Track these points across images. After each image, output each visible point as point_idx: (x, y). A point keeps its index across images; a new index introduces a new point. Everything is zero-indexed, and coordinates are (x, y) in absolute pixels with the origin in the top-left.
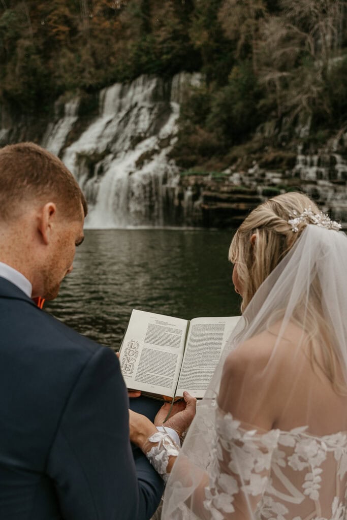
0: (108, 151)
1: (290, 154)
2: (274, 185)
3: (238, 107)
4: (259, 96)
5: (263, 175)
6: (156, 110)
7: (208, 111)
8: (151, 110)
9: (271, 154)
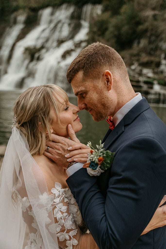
0: (42, 47)
1: (157, 60)
2: (149, 78)
3: (125, 29)
4: (138, 23)
5: (141, 71)
6: (73, 25)
7: (106, 29)
8: (69, 25)
9: (145, 58)
